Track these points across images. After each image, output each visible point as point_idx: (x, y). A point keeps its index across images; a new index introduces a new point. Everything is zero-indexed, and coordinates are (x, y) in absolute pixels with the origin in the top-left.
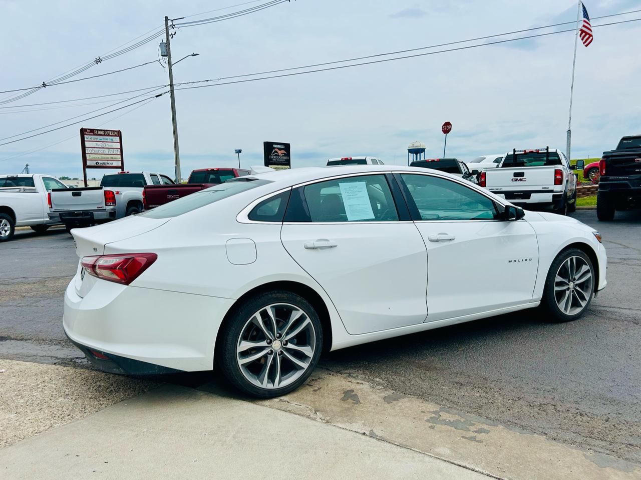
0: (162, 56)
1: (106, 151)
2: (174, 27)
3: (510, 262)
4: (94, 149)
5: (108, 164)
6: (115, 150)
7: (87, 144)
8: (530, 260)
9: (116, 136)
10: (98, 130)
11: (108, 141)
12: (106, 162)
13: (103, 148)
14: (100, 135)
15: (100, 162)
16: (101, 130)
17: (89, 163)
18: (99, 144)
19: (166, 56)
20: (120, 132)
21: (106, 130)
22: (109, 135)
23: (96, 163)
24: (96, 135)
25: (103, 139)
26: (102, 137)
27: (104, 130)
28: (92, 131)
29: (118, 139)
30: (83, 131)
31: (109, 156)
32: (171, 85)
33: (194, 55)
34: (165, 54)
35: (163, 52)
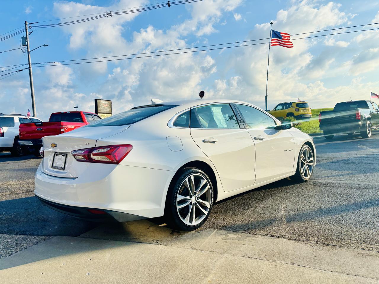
0: (23, 45)
2: (31, 28)
3: (285, 151)
8: (292, 150)
19: (26, 45)
32: (29, 64)
33: (45, 46)
34: (25, 44)
35: (23, 43)
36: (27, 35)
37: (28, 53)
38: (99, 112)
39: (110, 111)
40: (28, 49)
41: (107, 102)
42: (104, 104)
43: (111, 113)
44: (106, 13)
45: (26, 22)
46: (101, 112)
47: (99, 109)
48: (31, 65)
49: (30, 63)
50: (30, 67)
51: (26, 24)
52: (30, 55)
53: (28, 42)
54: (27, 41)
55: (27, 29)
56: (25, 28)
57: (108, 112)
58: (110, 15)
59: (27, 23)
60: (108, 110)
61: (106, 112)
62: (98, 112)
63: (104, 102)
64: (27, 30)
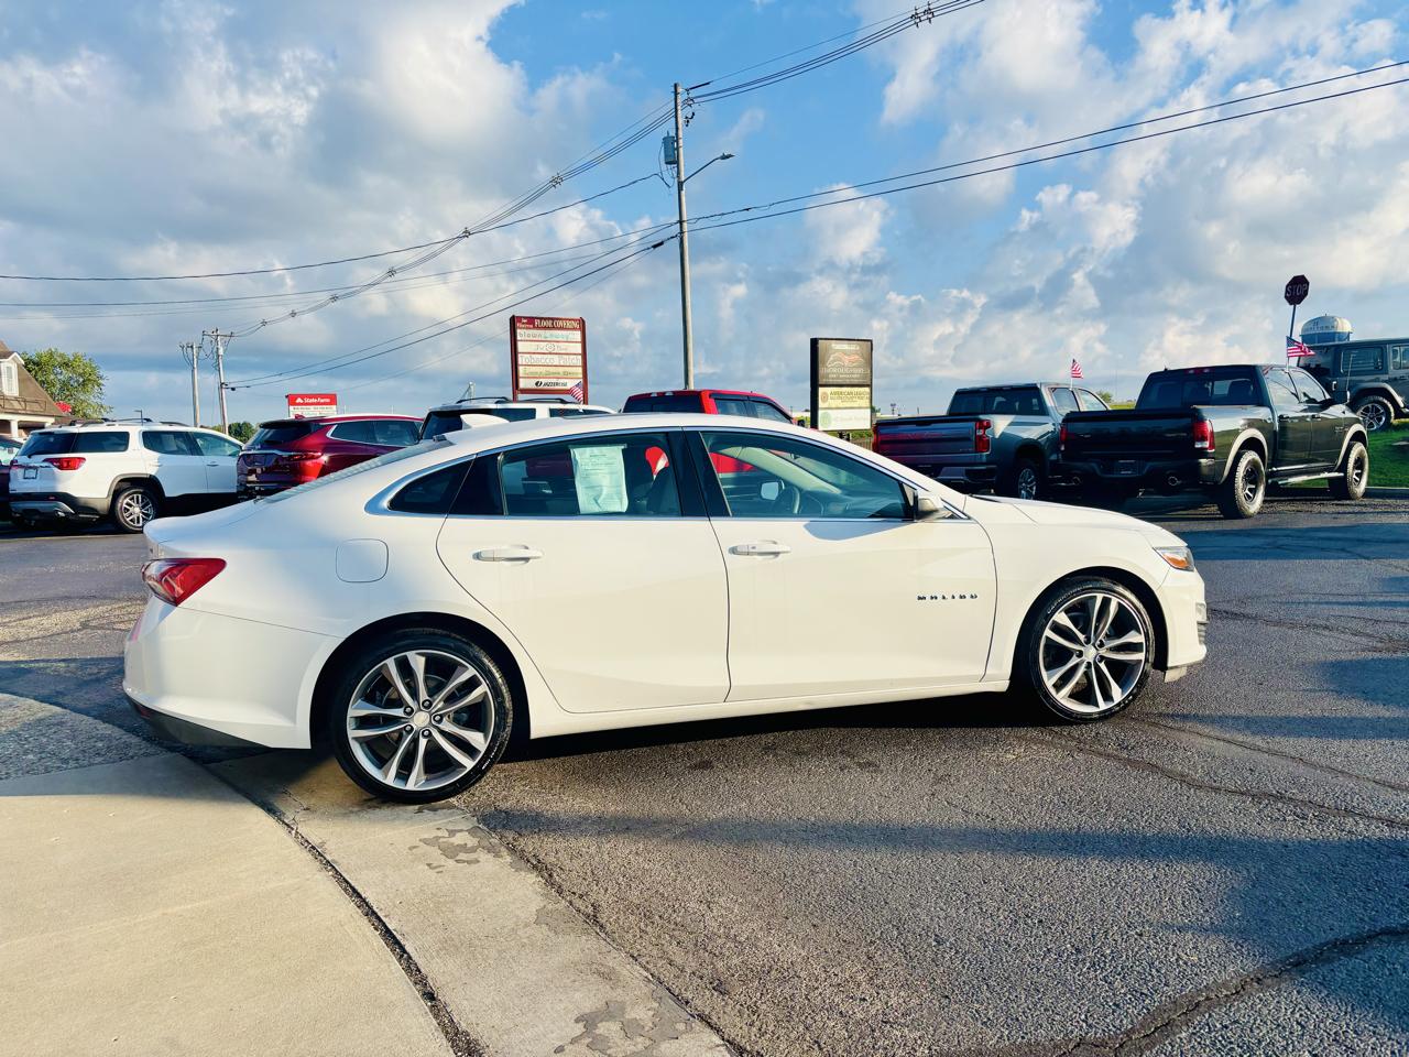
0: (667, 163)
1: (556, 360)
4: (533, 356)
5: (557, 384)
6: (572, 357)
7: (521, 347)
9: (574, 329)
10: (541, 319)
11: (560, 339)
12: (555, 381)
13: (550, 353)
14: (545, 328)
15: (544, 381)
16: (549, 319)
17: (523, 384)
18: (543, 347)
19: (675, 163)
20: (583, 321)
21: (557, 319)
22: (561, 328)
23: (537, 384)
24: (538, 328)
25: (551, 335)
26: (548, 333)
27: (553, 319)
28: (531, 320)
29: (577, 335)
30: (514, 321)
31: (561, 370)
32: (681, 222)
33: (724, 157)
34: (672, 160)
35: (666, 156)
36: (677, 129)
37: (680, 185)
38: (822, 380)
39: (865, 376)
40: (678, 173)
41: (854, 347)
42: (845, 353)
43: (870, 386)
44: (926, 8)
45: (676, 86)
46: (831, 381)
47: (822, 371)
48: (685, 225)
49: (685, 218)
50: (682, 232)
51: (676, 93)
52: (683, 193)
53: (681, 150)
54: (678, 149)
55: (679, 108)
56: (673, 106)
57: (856, 382)
58: (925, 17)
59: (680, 90)
60: (857, 374)
61: (848, 382)
62: (820, 383)
63: (845, 346)
64: (679, 112)
